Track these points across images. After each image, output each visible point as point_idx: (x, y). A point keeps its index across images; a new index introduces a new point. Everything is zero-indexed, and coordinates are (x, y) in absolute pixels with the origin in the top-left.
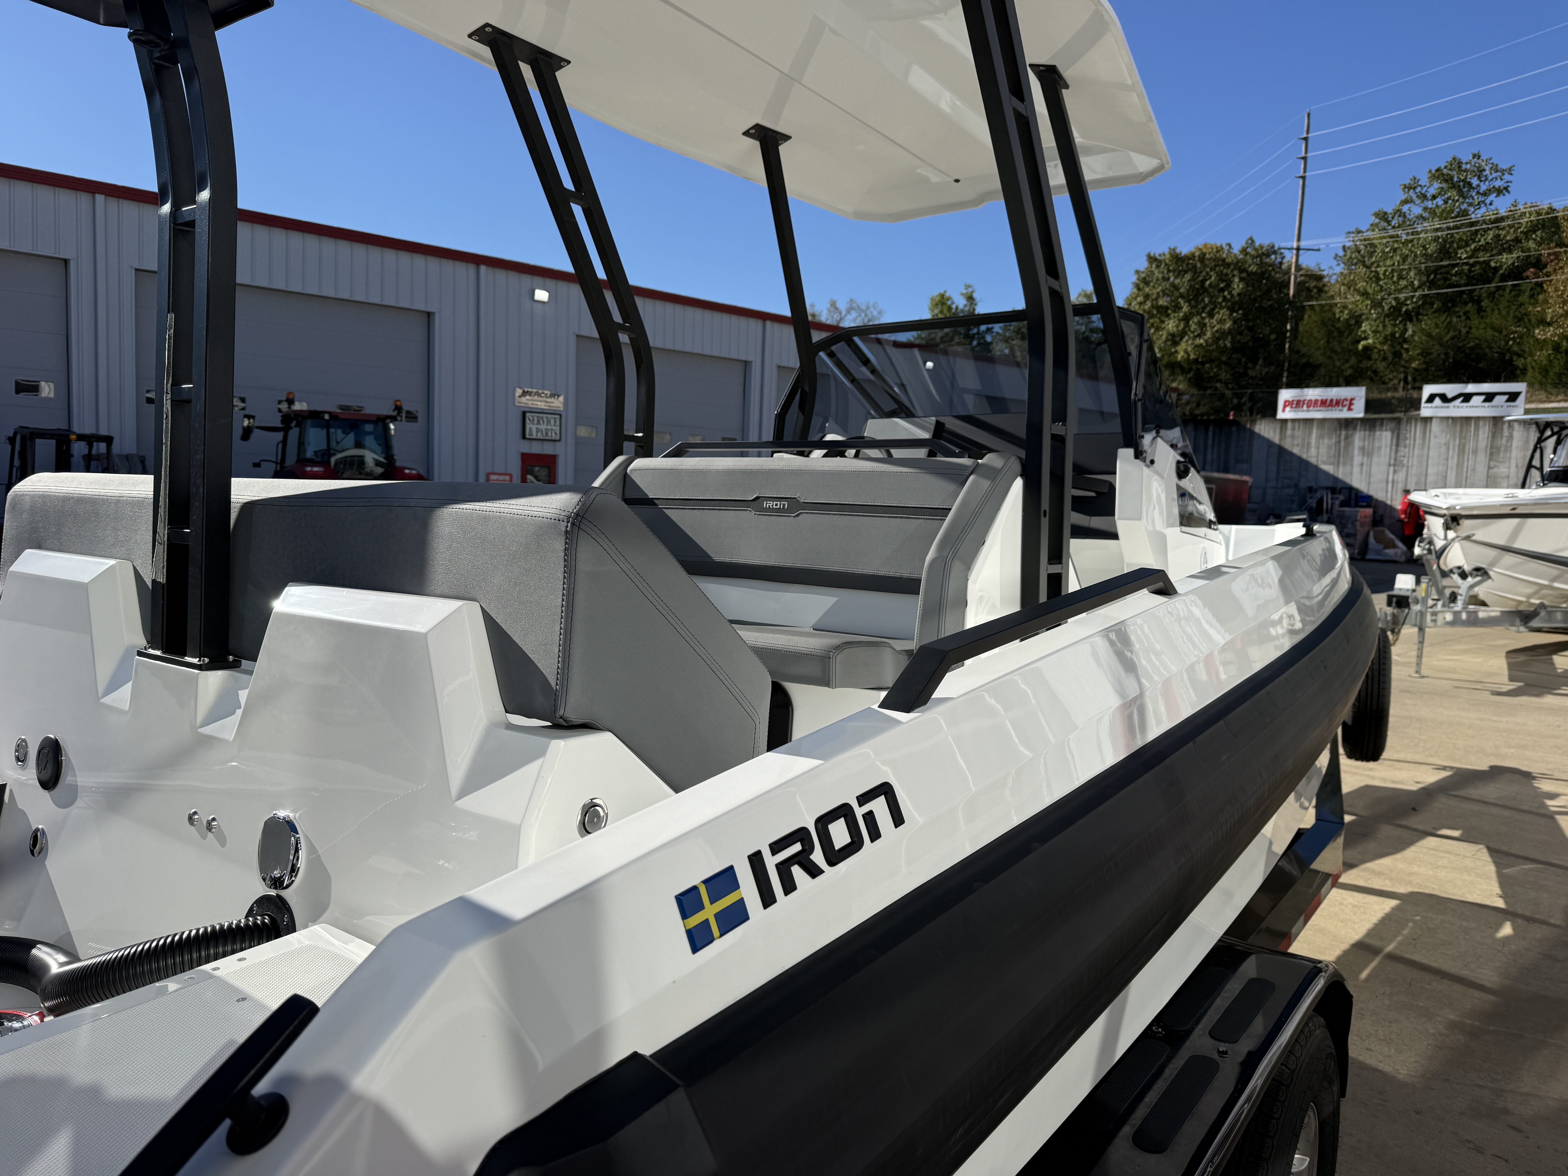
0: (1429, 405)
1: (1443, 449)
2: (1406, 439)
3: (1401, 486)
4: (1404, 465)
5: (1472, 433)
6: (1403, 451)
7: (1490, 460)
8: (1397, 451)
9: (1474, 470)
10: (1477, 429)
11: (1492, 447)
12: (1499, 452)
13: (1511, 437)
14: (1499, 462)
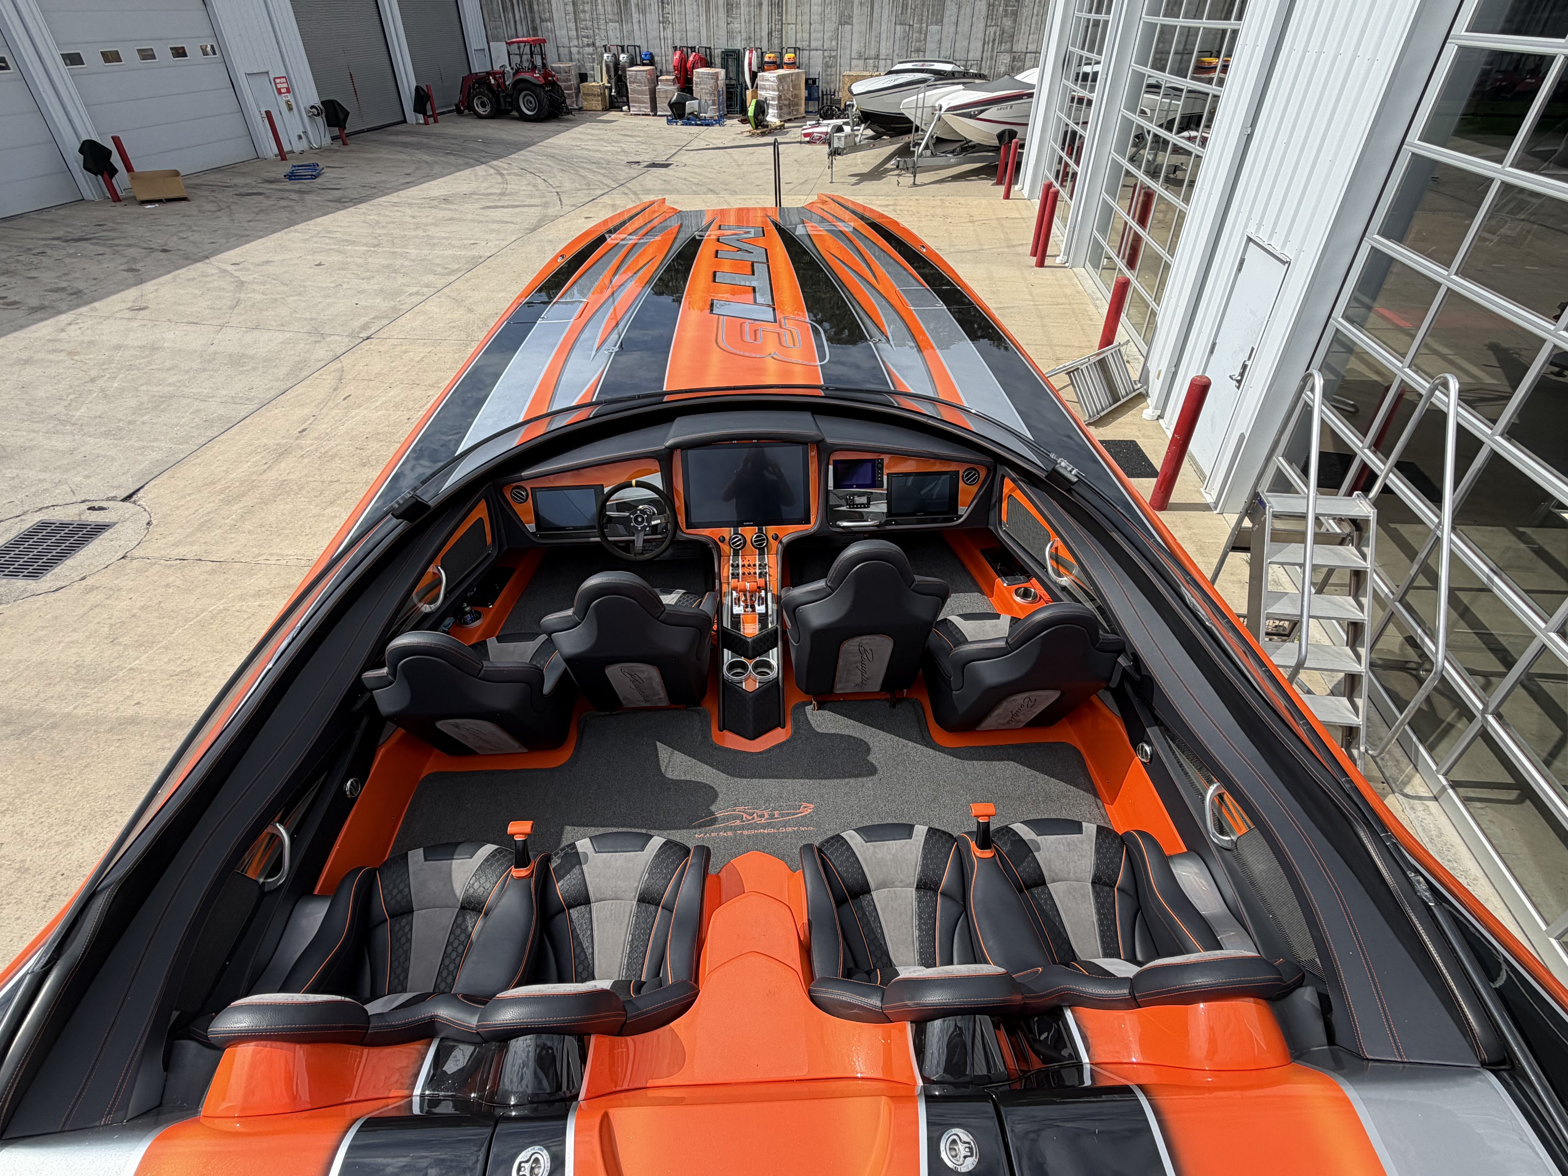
1: (695, 7)
3: (670, 42)
6: (668, 8)
7: (727, 16)
9: (717, 26)
14: (733, 18)
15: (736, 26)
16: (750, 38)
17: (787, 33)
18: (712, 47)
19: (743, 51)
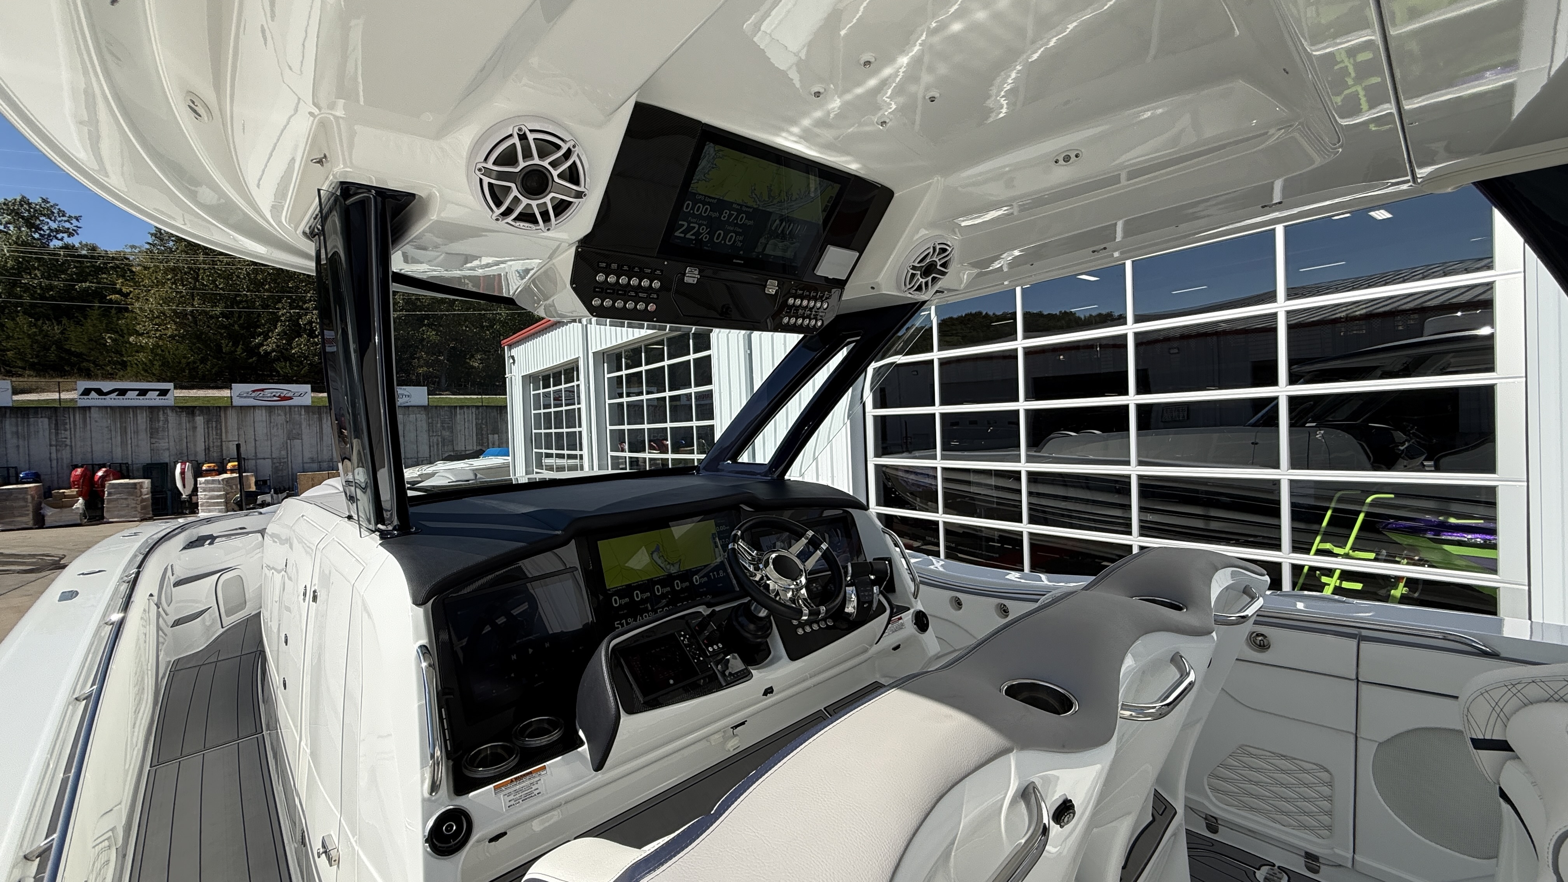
0: (86, 397)
1: (106, 431)
2: (66, 424)
3: (66, 461)
4: (66, 445)
5: (132, 419)
6: (64, 434)
7: (151, 438)
8: (57, 434)
9: (137, 446)
10: (135, 415)
11: (151, 428)
12: (158, 432)
13: (167, 421)
14: (158, 439)
15: (163, 444)
16: (180, 454)
17: (228, 448)
18: (130, 463)
19: (172, 464)
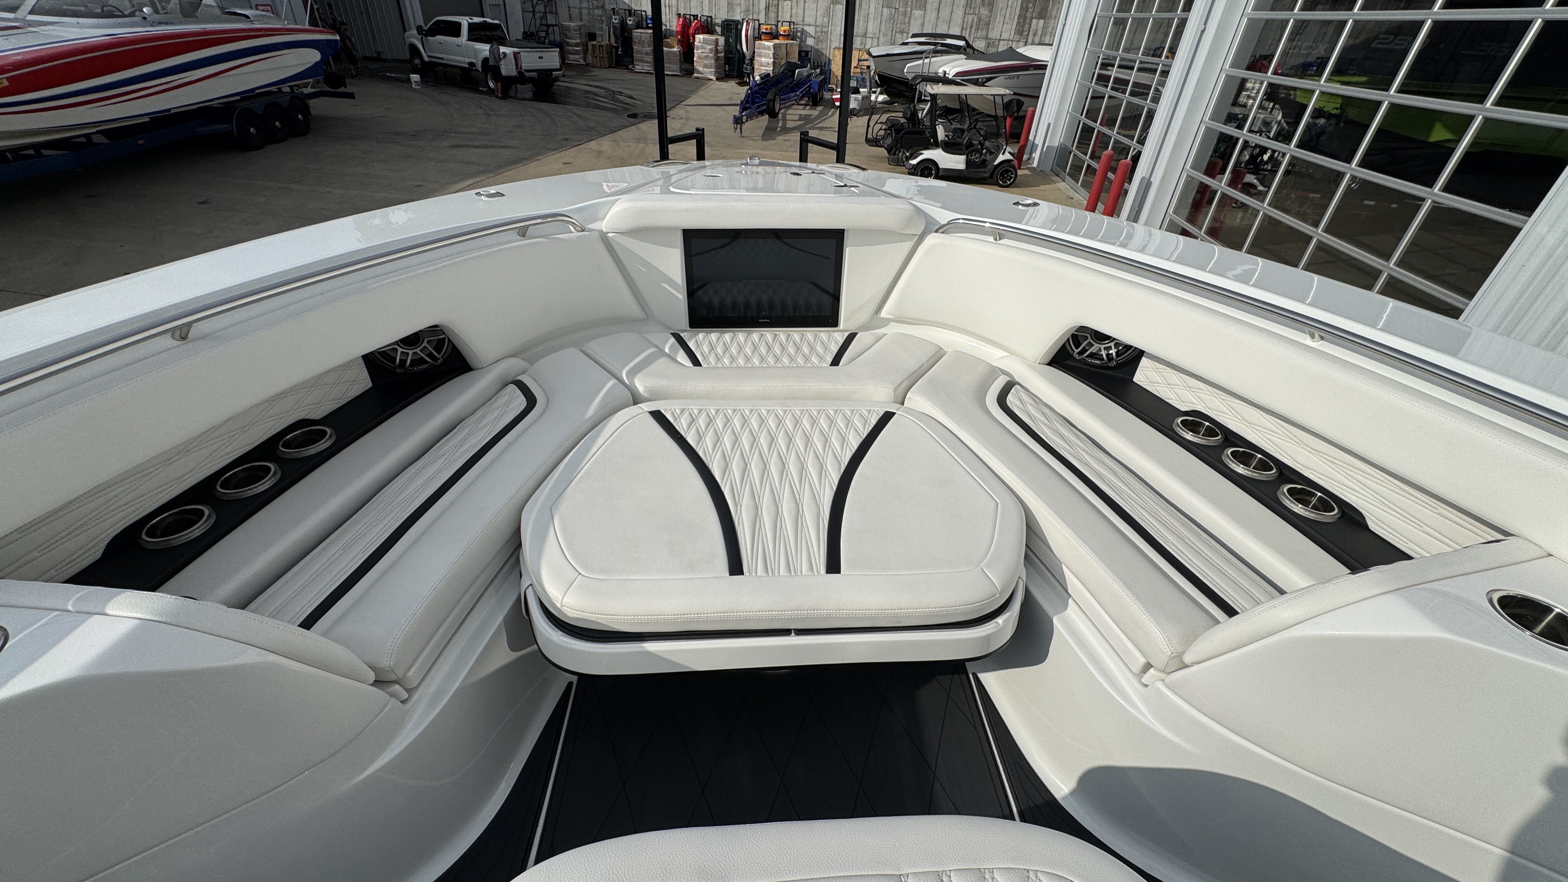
18: (713, 17)
19: (741, 21)
